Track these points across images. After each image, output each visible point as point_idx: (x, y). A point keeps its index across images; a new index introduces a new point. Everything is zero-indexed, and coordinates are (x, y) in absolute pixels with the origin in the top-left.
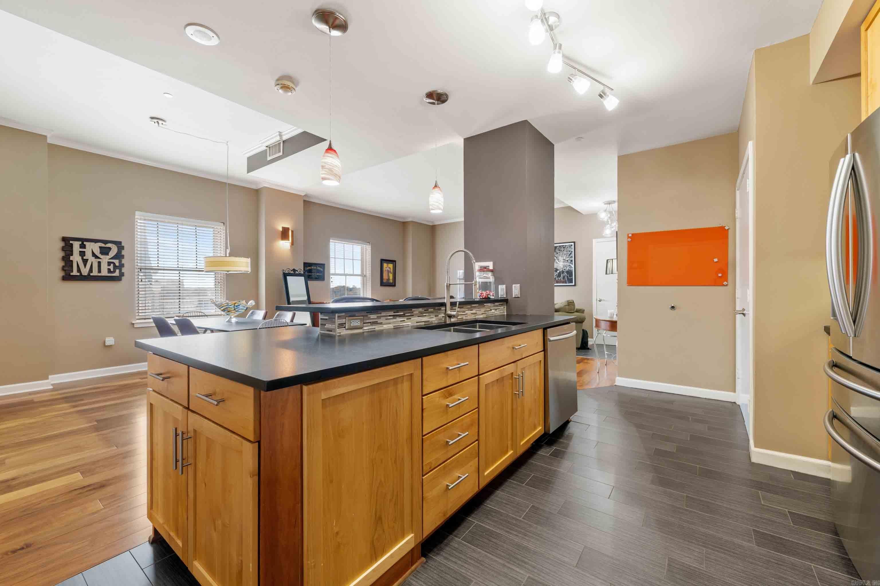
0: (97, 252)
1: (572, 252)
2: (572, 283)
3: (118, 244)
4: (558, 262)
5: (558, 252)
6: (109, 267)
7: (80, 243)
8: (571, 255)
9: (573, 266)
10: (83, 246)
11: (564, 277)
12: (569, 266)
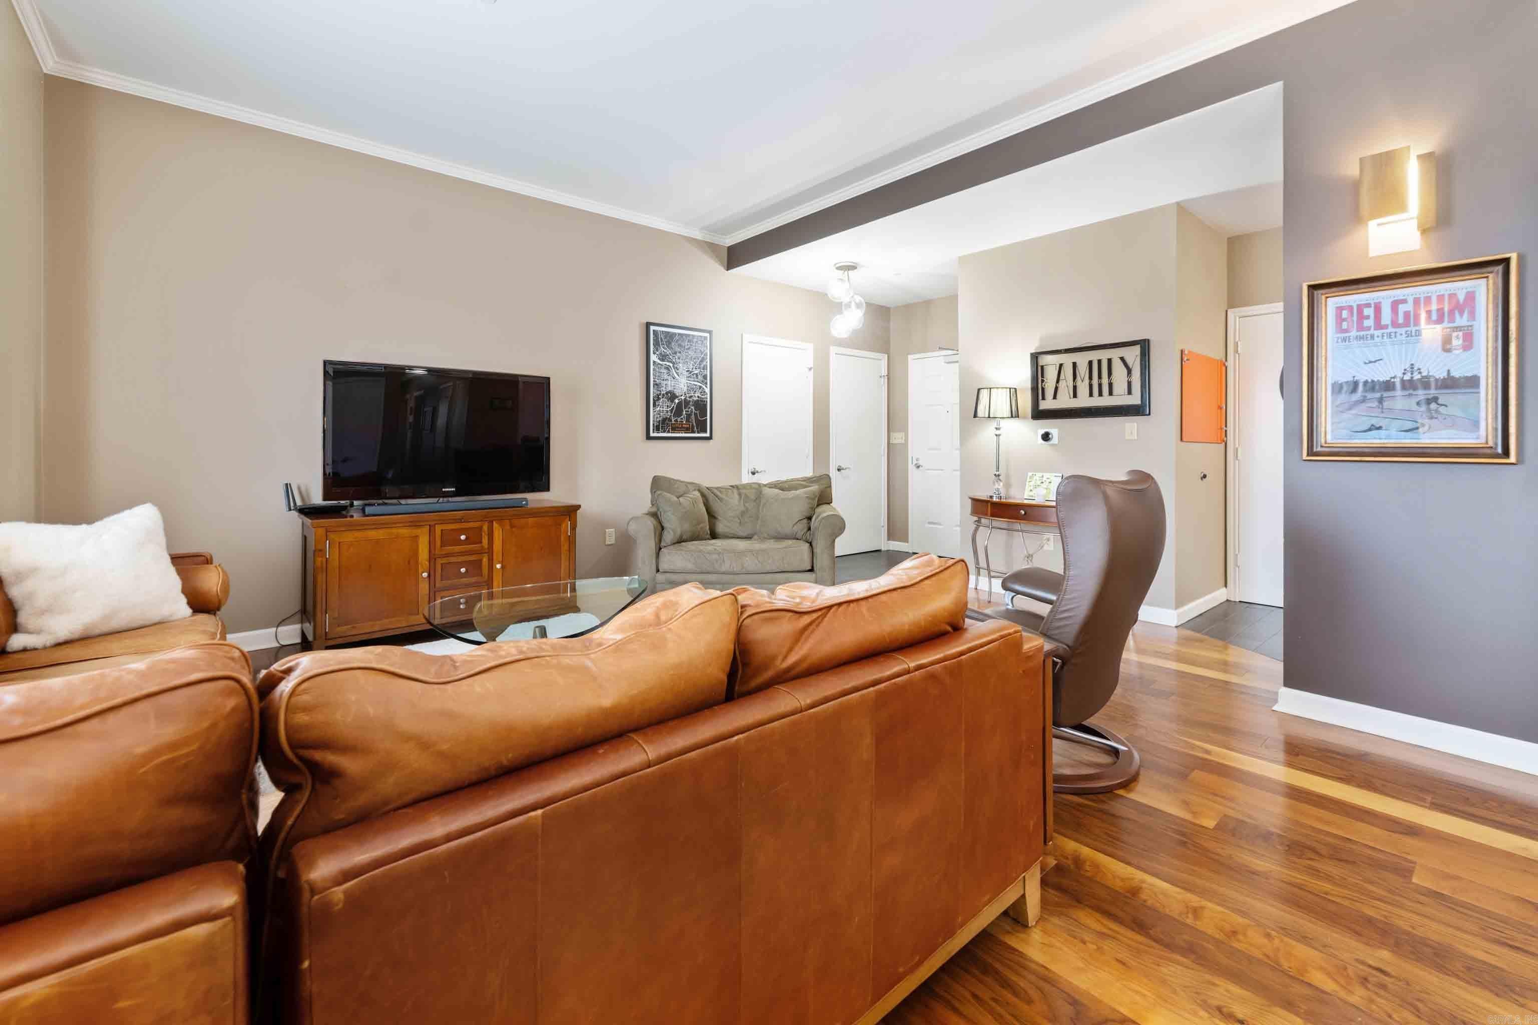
1: (706, 355)
2: (706, 432)
4: (676, 375)
5: (675, 348)
8: (705, 363)
9: (707, 390)
11: (689, 416)
12: (700, 391)
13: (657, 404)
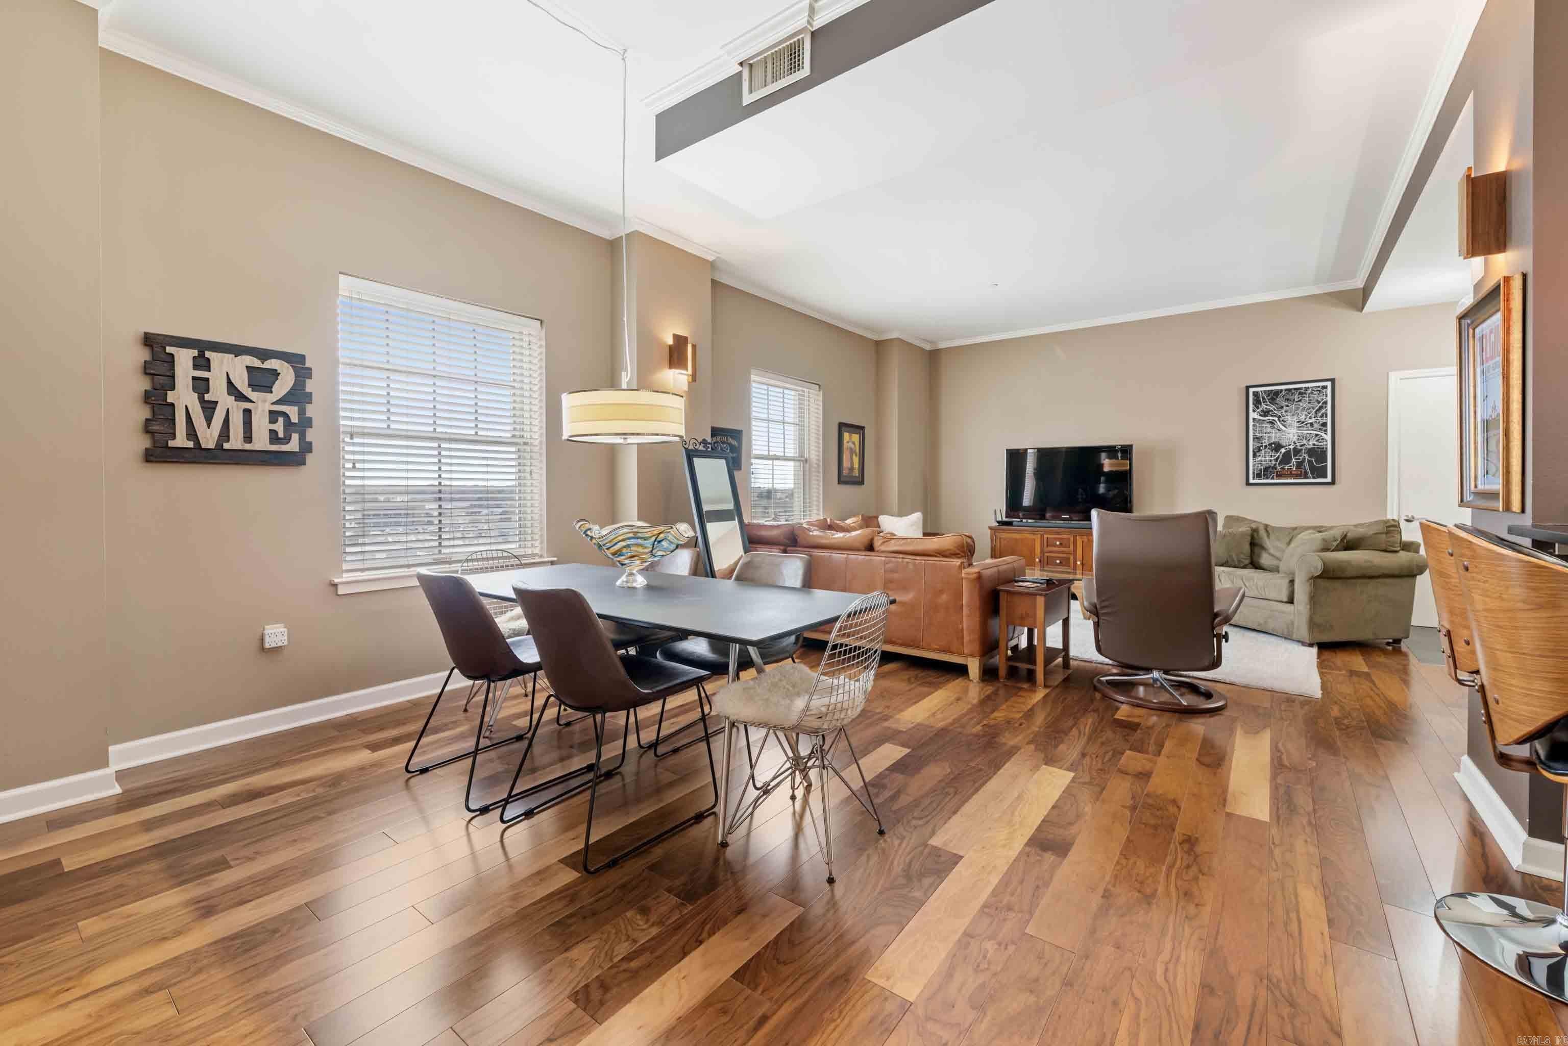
0: (242, 382)
1: (1326, 403)
2: (1325, 476)
3: (296, 360)
4: (1281, 427)
5: (1284, 404)
6: (273, 427)
7: (195, 353)
8: (1323, 411)
9: (1328, 437)
10: (202, 363)
11: (1300, 464)
12: (1317, 438)
13: (1258, 454)
